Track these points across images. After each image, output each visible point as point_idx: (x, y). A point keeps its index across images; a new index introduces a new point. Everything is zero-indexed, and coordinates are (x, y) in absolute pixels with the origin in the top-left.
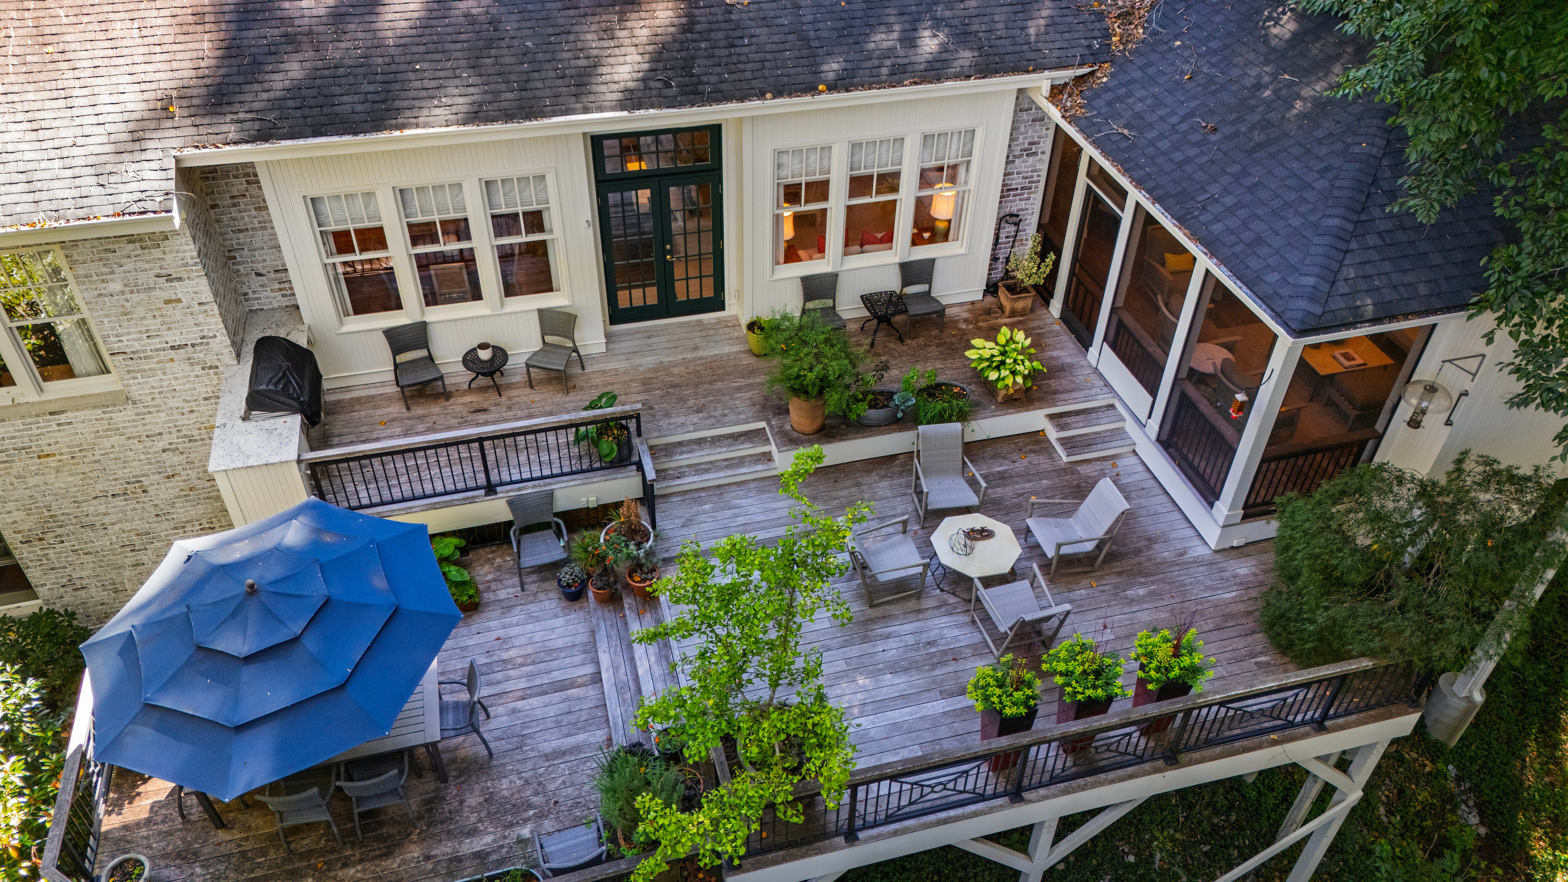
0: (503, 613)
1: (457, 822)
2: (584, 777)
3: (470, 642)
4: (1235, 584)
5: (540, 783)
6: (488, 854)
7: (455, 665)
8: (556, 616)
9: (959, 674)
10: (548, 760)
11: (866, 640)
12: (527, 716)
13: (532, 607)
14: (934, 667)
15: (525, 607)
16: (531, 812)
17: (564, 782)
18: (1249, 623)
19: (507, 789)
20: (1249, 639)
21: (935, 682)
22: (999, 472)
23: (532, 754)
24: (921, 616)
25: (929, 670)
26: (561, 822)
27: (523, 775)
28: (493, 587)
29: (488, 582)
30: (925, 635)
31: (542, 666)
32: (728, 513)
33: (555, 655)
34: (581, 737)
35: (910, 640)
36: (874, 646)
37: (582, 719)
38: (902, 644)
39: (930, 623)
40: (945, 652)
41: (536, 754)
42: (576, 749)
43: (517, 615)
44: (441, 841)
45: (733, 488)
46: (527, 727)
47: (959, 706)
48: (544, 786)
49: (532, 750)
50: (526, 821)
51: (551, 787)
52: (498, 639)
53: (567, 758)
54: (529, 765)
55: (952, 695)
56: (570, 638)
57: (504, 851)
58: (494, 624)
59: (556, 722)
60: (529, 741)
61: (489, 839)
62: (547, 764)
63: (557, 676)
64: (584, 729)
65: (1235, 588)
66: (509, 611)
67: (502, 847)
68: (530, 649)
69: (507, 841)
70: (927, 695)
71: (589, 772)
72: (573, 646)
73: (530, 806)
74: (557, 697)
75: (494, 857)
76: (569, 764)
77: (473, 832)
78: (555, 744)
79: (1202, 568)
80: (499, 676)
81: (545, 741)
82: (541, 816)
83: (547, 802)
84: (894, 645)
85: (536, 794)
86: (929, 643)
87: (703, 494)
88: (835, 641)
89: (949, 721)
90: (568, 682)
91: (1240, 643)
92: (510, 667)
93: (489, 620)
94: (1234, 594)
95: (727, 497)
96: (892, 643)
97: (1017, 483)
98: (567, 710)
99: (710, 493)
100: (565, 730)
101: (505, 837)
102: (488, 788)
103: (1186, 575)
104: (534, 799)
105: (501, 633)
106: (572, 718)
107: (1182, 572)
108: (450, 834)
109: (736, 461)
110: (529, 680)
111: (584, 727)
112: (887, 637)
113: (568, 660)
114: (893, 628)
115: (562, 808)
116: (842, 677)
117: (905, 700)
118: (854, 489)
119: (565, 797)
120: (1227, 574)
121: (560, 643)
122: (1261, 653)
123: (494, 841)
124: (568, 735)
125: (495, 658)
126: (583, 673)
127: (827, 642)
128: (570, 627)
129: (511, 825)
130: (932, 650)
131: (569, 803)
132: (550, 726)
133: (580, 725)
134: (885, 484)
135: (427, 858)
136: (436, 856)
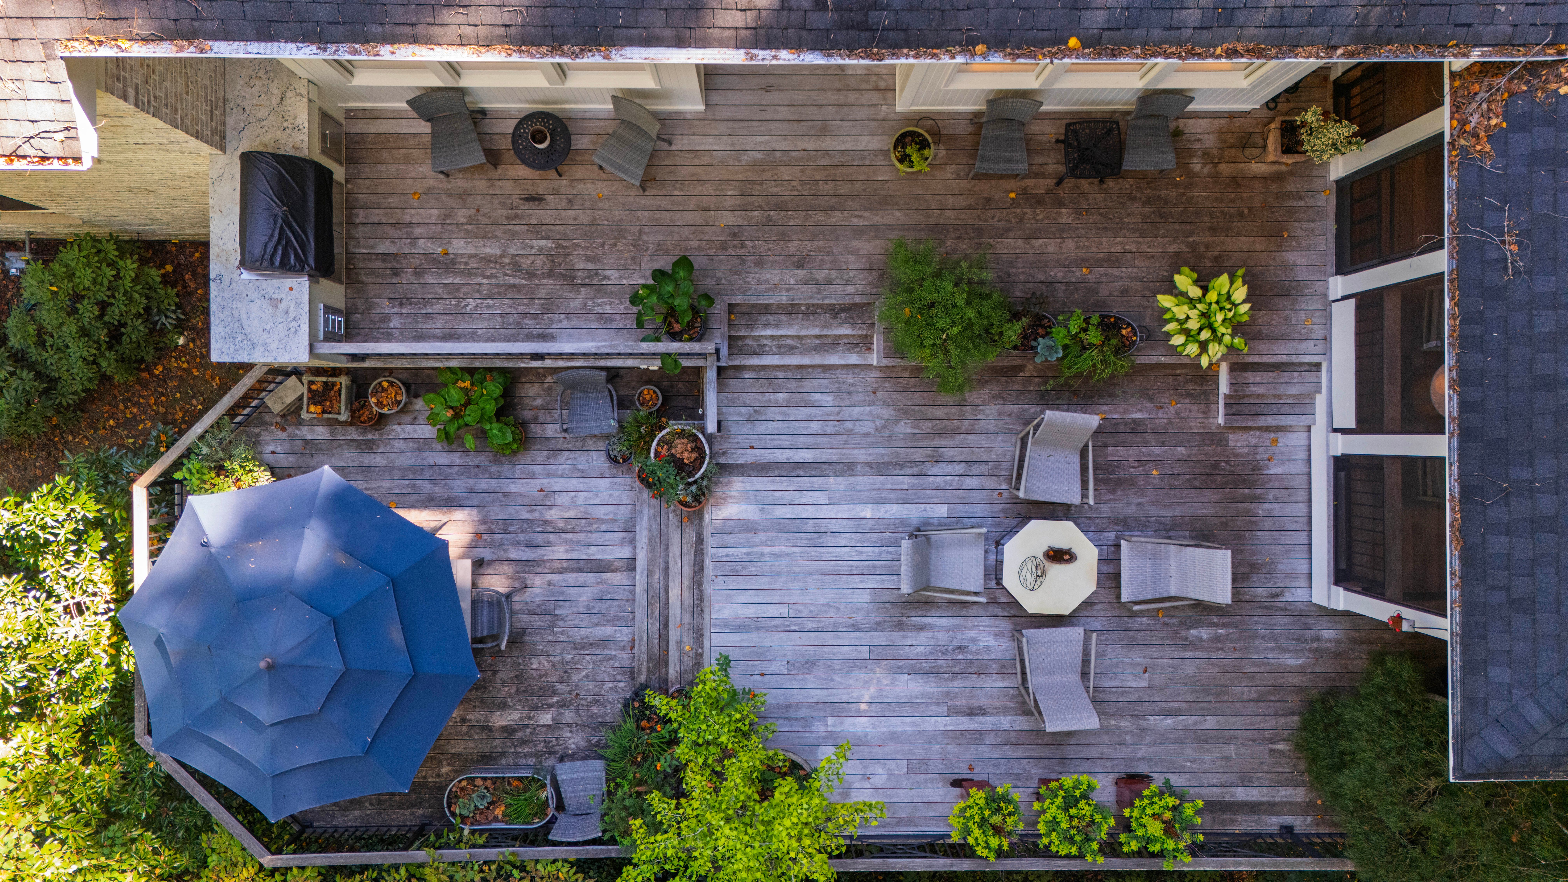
0: (548, 457)
1: (490, 692)
2: (605, 675)
3: (513, 488)
4: (1310, 650)
5: (566, 672)
6: (515, 731)
7: (497, 515)
8: (602, 476)
9: (975, 692)
10: (575, 649)
11: (899, 627)
12: (561, 593)
13: (580, 457)
14: (955, 676)
15: (573, 455)
16: (555, 699)
17: (587, 676)
18: (1293, 701)
19: (536, 670)
20: (1282, 720)
21: (947, 694)
22: (1134, 421)
23: (562, 638)
24: (964, 612)
25: (948, 679)
26: (580, 716)
27: (552, 658)
28: (541, 418)
29: (537, 408)
30: (959, 636)
31: (581, 536)
32: (803, 412)
33: (595, 526)
34: (609, 630)
35: (942, 637)
36: (904, 637)
37: (612, 610)
38: (932, 642)
39: (971, 622)
40: (970, 663)
41: (566, 639)
42: (603, 643)
43: (563, 463)
44: (475, 707)
45: (818, 373)
46: (560, 606)
47: (961, 728)
48: (569, 676)
49: (562, 633)
50: (550, 706)
51: (575, 678)
52: (541, 491)
53: (593, 650)
54: (558, 649)
55: (958, 713)
56: (612, 508)
57: (528, 731)
58: (538, 469)
59: (588, 607)
60: (560, 623)
61: (516, 716)
62: (574, 652)
63: (594, 552)
64: (612, 622)
65: (1307, 654)
66: (555, 456)
67: (527, 726)
68: (571, 514)
69: (532, 722)
70: (935, 708)
71: (610, 670)
72: (615, 519)
73: (555, 693)
74: (591, 577)
75: (519, 734)
76: (594, 658)
77: (503, 706)
78: (584, 632)
79: (1286, 620)
80: (539, 538)
81: (576, 626)
82: (563, 705)
83: (570, 693)
84: (924, 641)
85: (561, 681)
86: (959, 648)
87: (781, 375)
88: (867, 620)
89: (945, 742)
90: (604, 563)
91: (1271, 723)
92: (550, 529)
93: (534, 462)
94: (1301, 661)
95: (808, 385)
96: (923, 638)
97: (1146, 443)
98: (599, 596)
99: (790, 375)
100: (595, 619)
101: (530, 718)
102: (519, 664)
103: (1265, 624)
104: (560, 687)
105: (544, 483)
106: (603, 606)
107: (1263, 619)
108: (483, 703)
109: (829, 341)
110: (567, 551)
111: (613, 621)
112: (920, 629)
113: (608, 536)
114: (930, 620)
115: (583, 702)
116: (861, 667)
117: (913, 706)
118: (955, 409)
119: (586, 691)
120: (1309, 634)
121: (601, 512)
122: (1284, 740)
123: (521, 719)
124: (597, 625)
125: (536, 515)
126: (620, 556)
127: (858, 620)
128: (615, 494)
129: (536, 708)
130: (960, 657)
131: (590, 698)
132: (582, 610)
133: (610, 617)
134: (992, 409)
135: (464, 720)
136: (471, 720)
